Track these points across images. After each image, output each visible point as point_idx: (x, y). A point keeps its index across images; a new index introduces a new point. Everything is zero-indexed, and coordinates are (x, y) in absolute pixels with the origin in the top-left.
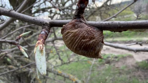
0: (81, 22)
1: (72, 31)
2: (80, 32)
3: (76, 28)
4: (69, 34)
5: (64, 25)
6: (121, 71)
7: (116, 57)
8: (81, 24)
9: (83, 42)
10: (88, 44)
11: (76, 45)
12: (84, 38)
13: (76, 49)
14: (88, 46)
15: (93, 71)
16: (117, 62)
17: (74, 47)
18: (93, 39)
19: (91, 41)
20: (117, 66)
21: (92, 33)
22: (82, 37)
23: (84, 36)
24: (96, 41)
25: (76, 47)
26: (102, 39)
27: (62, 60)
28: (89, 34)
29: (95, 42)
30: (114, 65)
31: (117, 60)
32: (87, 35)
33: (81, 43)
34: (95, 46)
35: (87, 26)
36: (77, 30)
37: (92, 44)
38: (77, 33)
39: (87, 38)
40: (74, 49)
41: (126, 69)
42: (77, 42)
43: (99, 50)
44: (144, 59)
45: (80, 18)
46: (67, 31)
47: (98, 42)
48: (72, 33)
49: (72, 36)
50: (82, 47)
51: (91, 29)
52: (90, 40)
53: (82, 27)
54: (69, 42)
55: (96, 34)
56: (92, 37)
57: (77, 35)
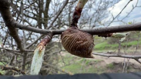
0: (75, 29)
1: (69, 35)
2: (75, 36)
3: (72, 33)
4: (66, 38)
5: (63, 32)
6: (98, 70)
7: (95, 61)
8: (76, 30)
9: (77, 43)
10: (82, 45)
11: (72, 47)
12: (78, 40)
13: (72, 50)
14: (81, 47)
15: (82, 69)
16: (96, 64)
17: (70, 48)
18: (86, 41)
19: (85, 43)
20: (96, 66)
21: (85, 36)
22: (77, 39)
23: (79, 39)
24: (89, 42)
25: (72, 48)
26: (93, 41)
27: (65, 63)
28: (82, 37)
29: (88, 44)
30: (94, 66)
31: (95, 63)
32: (80, 38)
33: (76, 44)
34: (88, 47)
35: (80, 32)
36: (73, 34)
37: (85, 45)
38: (73, 36)
39: (81, 40)
40: (70, 50)
41: (101, 68)
42: (72, 44)
43: (91, 50)
44: (111, 62)
45: (75, 26)
46: (65, 36)
47: (90, 43)
48: (69, 36)
49: (69, 39)
50: (77, 47)
51: (83, 34)
52: (83, 42)
53: (76, 32)
54: (66, 44)
55: (88, 37)
56: (85, 40)
57: (73, 38)
